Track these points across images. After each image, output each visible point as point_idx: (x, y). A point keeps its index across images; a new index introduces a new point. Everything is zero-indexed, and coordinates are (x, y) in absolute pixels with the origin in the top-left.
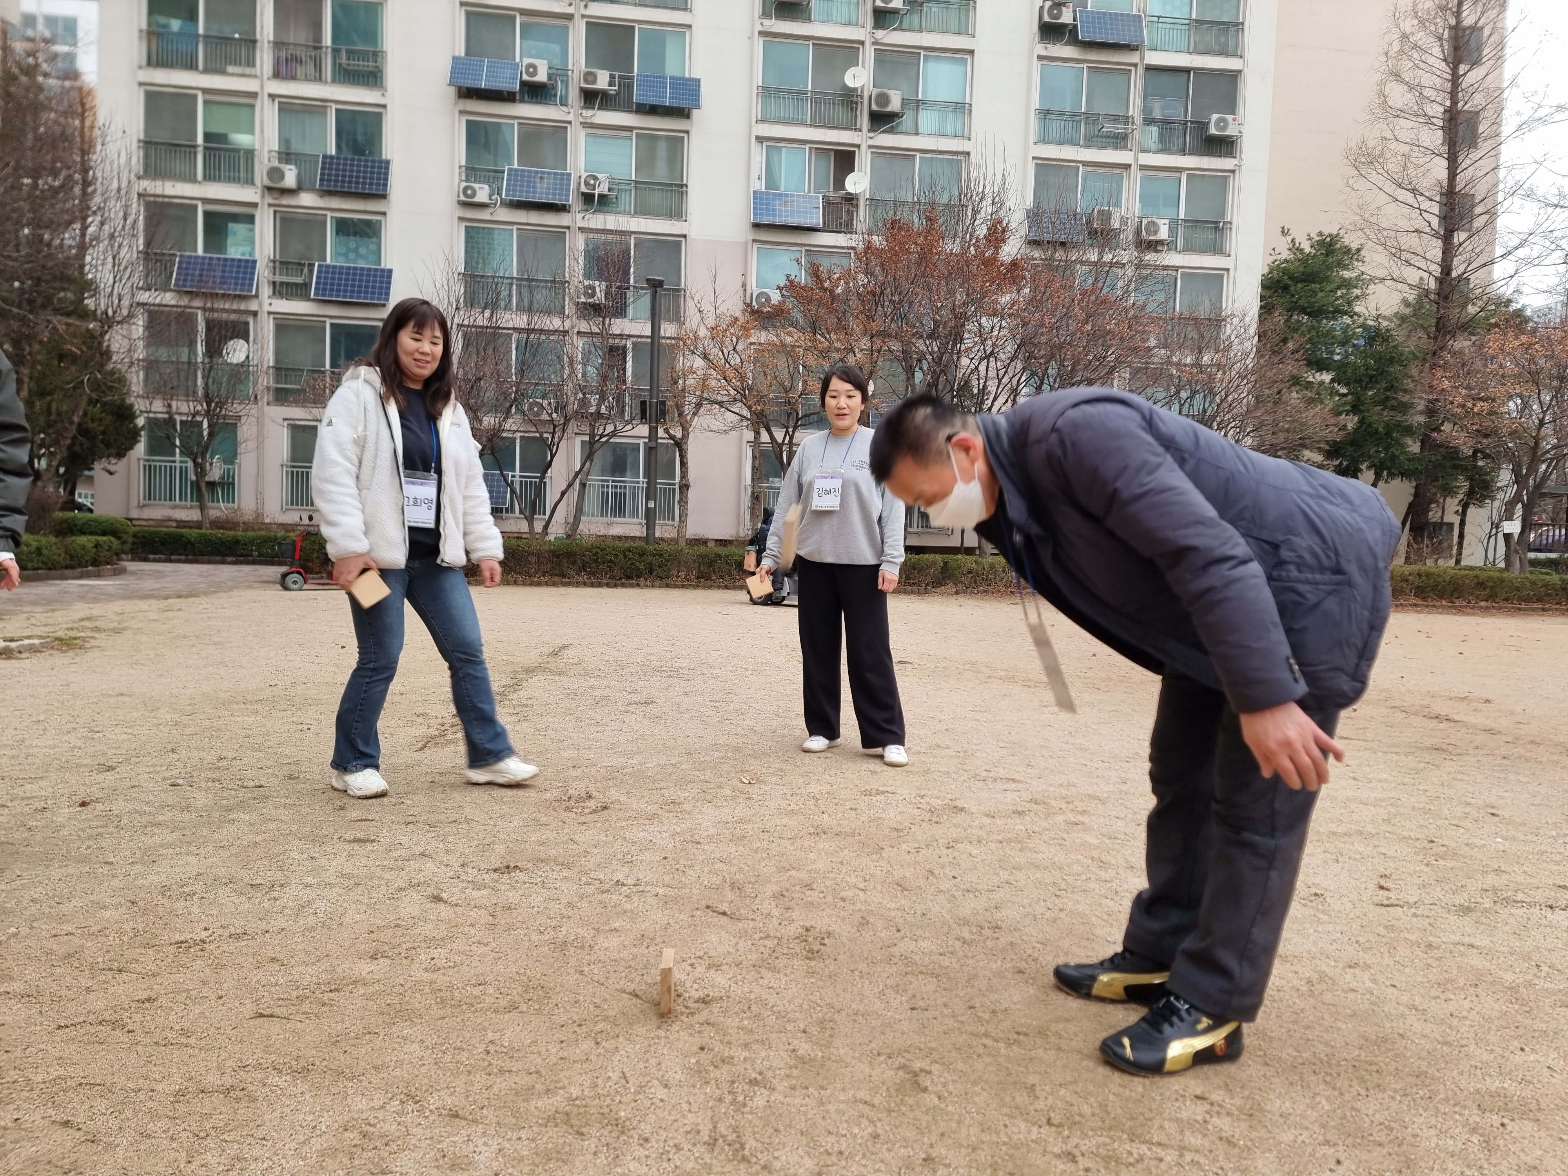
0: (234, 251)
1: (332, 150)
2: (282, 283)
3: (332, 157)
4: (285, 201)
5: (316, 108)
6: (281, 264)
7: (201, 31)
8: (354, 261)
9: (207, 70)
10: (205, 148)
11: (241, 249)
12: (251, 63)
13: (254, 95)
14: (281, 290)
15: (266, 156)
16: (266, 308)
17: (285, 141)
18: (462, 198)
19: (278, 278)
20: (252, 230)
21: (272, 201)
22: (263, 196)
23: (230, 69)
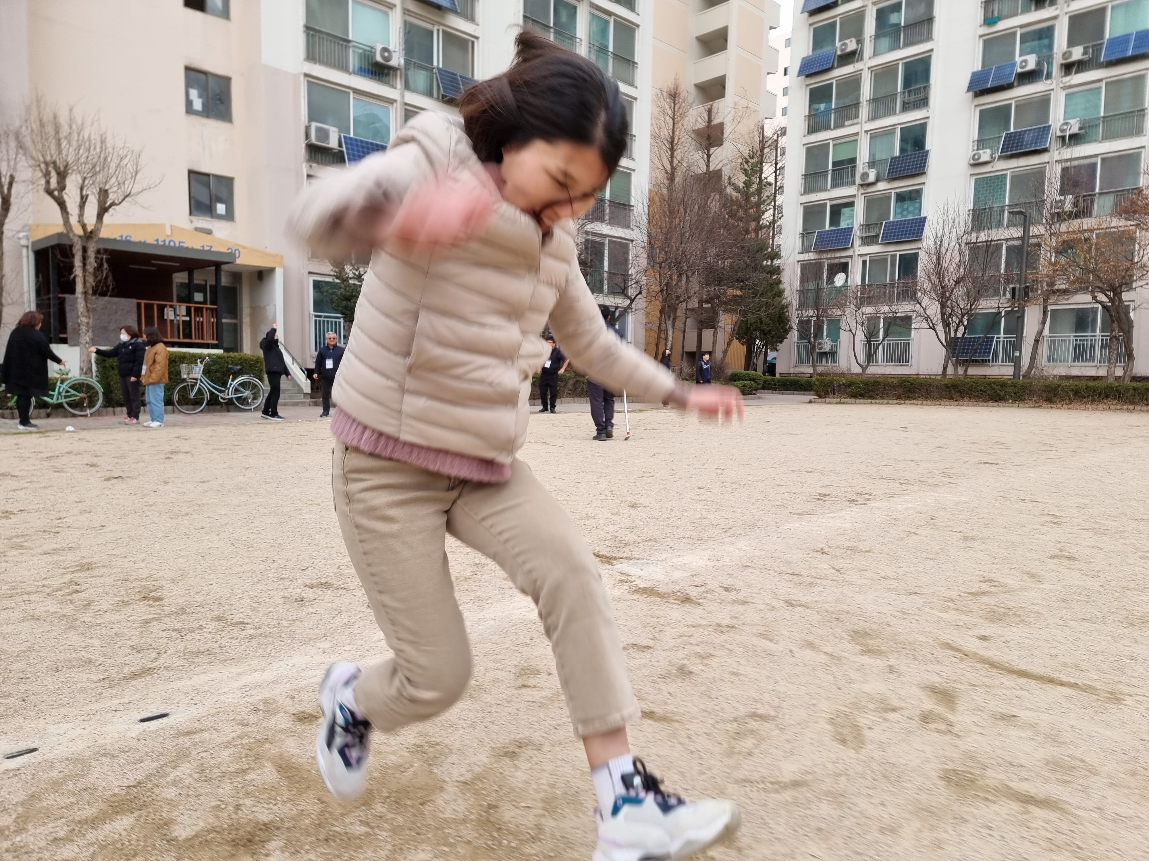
0: (844, 224)
1: (897, 153)
2: (866, 237)
3: (896, 158)
4: (869, 190)
5: (888, 132)
6: (867, 226)
7: (833, 107)
8: (906, 216)
9: (836, 127)
10: (833, 171)
11: (847, 222)
12: (857, 116)
13: (857, 134)
14: (867, 241)
15: (862, 166)
16: (857, 253)
17: (872, 154)
18: (972, 162)
19: (864, 235)
20: (853, 210)
21: (863, 192)
22: (858, 190)
23: (847, 123)
